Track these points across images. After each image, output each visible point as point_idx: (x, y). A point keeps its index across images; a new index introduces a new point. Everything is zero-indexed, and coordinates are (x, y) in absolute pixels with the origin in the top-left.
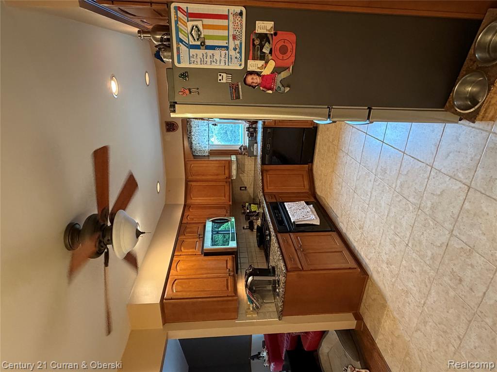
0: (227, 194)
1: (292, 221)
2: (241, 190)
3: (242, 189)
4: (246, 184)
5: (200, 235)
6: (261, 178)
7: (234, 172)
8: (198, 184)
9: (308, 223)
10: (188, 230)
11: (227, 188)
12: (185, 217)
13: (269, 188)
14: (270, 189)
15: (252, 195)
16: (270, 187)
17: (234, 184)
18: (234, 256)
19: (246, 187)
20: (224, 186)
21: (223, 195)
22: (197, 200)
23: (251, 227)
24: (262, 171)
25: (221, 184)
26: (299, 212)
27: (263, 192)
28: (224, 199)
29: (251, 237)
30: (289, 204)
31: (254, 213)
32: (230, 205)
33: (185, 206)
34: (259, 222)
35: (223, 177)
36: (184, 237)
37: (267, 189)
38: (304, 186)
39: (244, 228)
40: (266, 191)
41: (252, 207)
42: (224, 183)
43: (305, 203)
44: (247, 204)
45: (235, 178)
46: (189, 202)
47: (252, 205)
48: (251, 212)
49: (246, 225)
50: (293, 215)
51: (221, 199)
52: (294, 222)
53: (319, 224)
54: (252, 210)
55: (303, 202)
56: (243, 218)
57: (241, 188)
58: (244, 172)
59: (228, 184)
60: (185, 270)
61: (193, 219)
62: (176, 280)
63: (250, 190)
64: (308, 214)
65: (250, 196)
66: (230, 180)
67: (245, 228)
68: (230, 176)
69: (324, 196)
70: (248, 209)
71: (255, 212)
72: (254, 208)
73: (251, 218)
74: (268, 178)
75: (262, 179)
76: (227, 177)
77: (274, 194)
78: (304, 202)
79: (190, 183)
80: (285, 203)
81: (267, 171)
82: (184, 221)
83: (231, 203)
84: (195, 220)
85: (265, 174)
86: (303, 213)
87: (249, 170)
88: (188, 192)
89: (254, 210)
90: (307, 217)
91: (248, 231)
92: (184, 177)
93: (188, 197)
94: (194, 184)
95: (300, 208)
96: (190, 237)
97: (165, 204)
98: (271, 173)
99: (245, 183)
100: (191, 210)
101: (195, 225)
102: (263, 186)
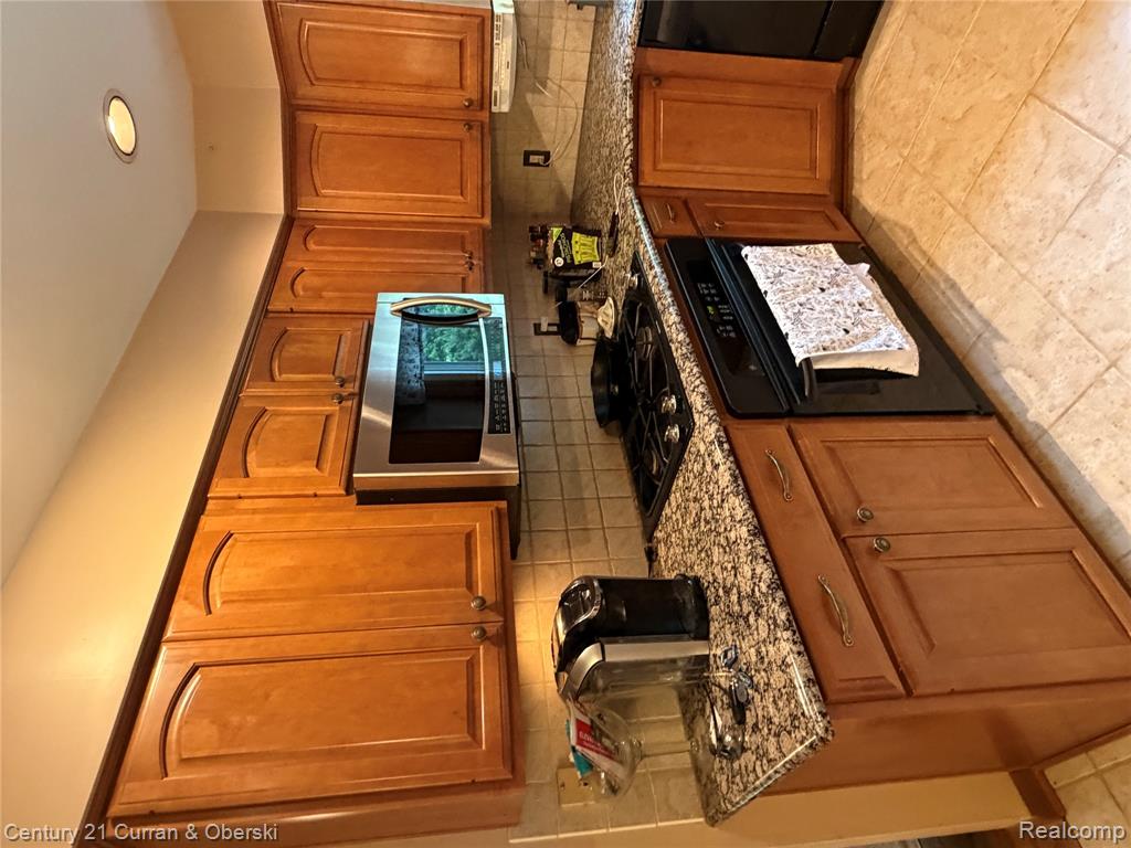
0: (472, 181)
1: (799, 356)
2: (527, 163)
3: (534, 159)
4: (548, 140)
5: (343, 383)
6: (629, 114)
7: (503, 81)
8: (346, 123)
9: (868, 366)
10: (292, 350)
11: (472, 151)
12: (284, 279)
13: (663, 166)
14: (665, 173)
15: (569, 188)
16: (667, 159)
17: (500, 134)
18: (503, 504)
19: (547, 155)
20: (461, 141)
21: (455, 181)
22: (340, 199)
23: (568, 328)
24: (639, 79)
25: (445, 130)
26: (822, 303)
27: (635, 185)
28: (460, 205)
29: (567, 371)
30: (766, 258)
31: (583, 273)
32: (484, 230)
33: (290, 222)
34: (605, 318)
35: (452, 99)
36: (270, 391)
37: (655, 169)
38: (813, 168)
39: (537, 327)
40: (649, 179)
41: (576, 248)
42: (460, 131)
43: (834, 255)
44: (556, 231)
45: (505, 108)
46: (306, 207)
47: (576, 236)
48: (569, 265)
49: (548, 317)
50: (796, 319)
51: (447, 201)
52: (807, 361)
53: (914, 370)
54: (578, 259)
55: (828, 249)
56: (533, 282)
57: (527, 154)
58: (545, 86)
59: (476, 133)
60: (250, 597)
61: (317, 294)
62: (195, 669)
63: (565, 167)
64: (865, 314)
65: (562, 193)
66: (484, 116)
67: (544, 328)
68: (485, 98)
69: (911, 224)
70: (557, 253)
71: (588, 265)
72: (583, 248)
73: (573, 294)
74: (661, 117)
75: (636, 121)
76: (471, 102)
77: (683, 194)
78: (830, 247)
79: (306, 119)
80: (746, 250)
81: (659, 79)
82: (277, 304)
83: (487, 221)
84: (330, 300)
85: (647, 99)
86: (839, 309)
87: (568, 75)
88: (302, 160)
89: (585, 259)
90: (866, 337)
91: (553, 344)
92: (276, 86)
93: (303, 182)
94: (325, 122)
95: (822, 281)
96: (295, 392)
97: (198, 214)
98: (676, 93)
99: (545, 136)
100: (312, 246)
101: (322, 325)
102: (636, 153)
